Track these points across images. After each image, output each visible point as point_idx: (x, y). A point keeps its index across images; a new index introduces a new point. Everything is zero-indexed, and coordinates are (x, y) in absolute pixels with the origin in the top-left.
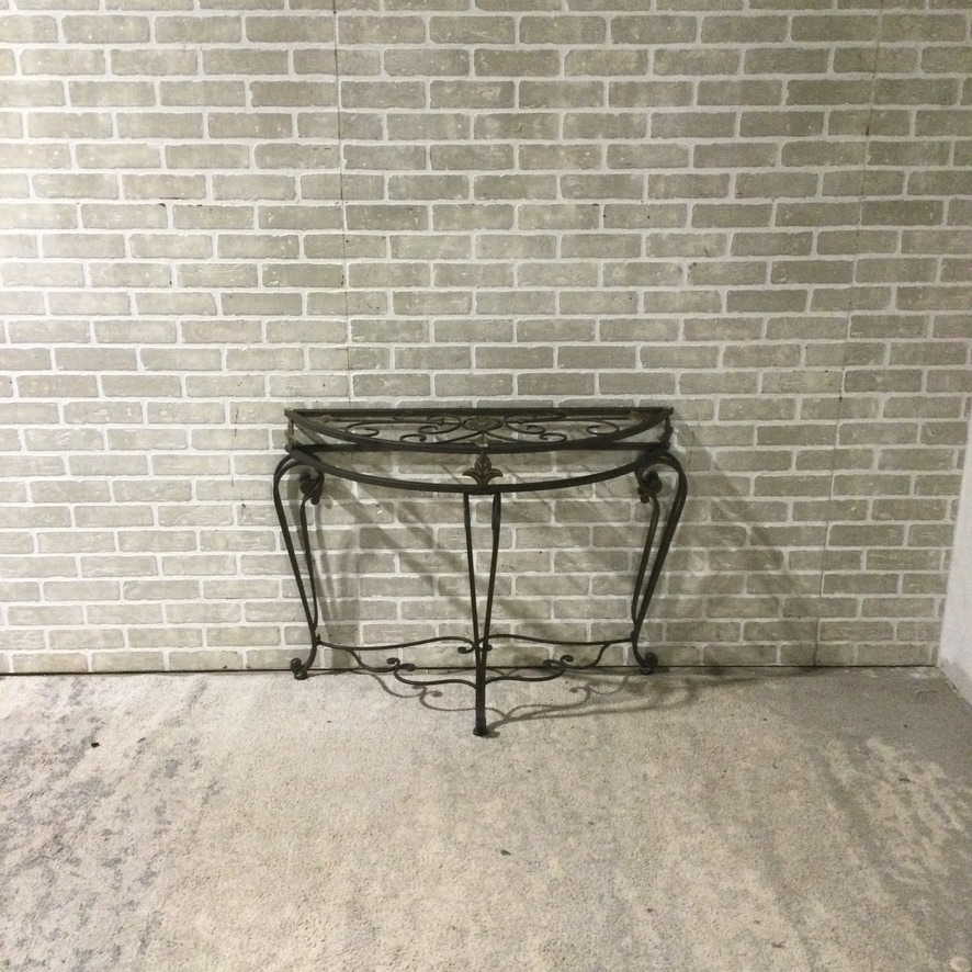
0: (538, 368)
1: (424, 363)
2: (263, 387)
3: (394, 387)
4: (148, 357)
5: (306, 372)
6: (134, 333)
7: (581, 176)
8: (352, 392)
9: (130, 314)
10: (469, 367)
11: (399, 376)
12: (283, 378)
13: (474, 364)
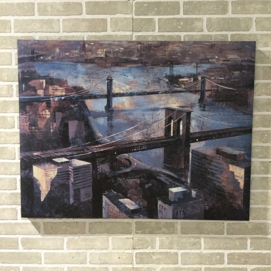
0: (239, 249)
1: (175, 246)
2: (86, 258)
3: (157, 259)
4: (25, 243)
5: (110, 250)
6: (18, 229)
7: (263, 147)
8: (135, 262)
9: (17, 219)
10: (200, 248)
11: (161, 253)
12: (97, 254)
13: (203, 247)
